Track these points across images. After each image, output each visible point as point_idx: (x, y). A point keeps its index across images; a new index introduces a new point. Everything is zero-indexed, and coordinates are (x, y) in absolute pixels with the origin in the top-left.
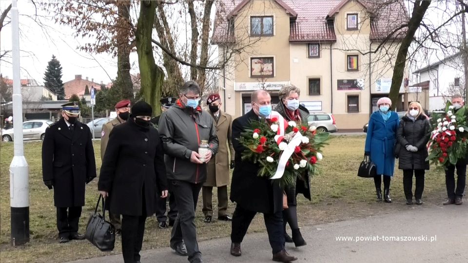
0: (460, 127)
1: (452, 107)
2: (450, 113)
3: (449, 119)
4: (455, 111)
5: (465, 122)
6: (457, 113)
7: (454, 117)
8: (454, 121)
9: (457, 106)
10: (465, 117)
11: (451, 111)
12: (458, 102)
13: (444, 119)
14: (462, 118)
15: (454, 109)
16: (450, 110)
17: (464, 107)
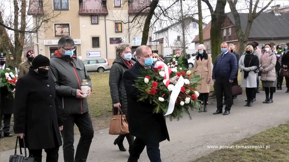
0: (180, 67)
1: (175, 56)
2: (174, 60)
3: (174, 63)
4: (177, 58)
5: (183, 65)
6: (178, 59)
7: (176, 62)
8: (176, 64)
9: (178, 55)
10: (183, 61)
11: (175, 59)
12: (179, 53)
13: (171, 63)
14: (181, 62)
15: (177, 57)
16: (174, 57)
17: (182, 56)
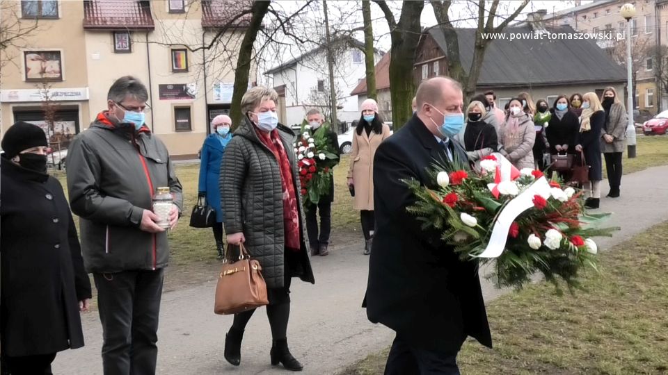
0: (320, 153)
1: (308, 127)
2: (306, 135)
3: (306, 144)
4: (312, 131)
5: (326, 146)
6: (316, 134)
7: (311, 140)
8: (312, 145)
10: (326, 139)
11: (307, 133)
12: (316, 120)
13: (300, 143)
14: (321, 141)
15: (312, 129)
16: (307, 130)
17: (323, 126)
